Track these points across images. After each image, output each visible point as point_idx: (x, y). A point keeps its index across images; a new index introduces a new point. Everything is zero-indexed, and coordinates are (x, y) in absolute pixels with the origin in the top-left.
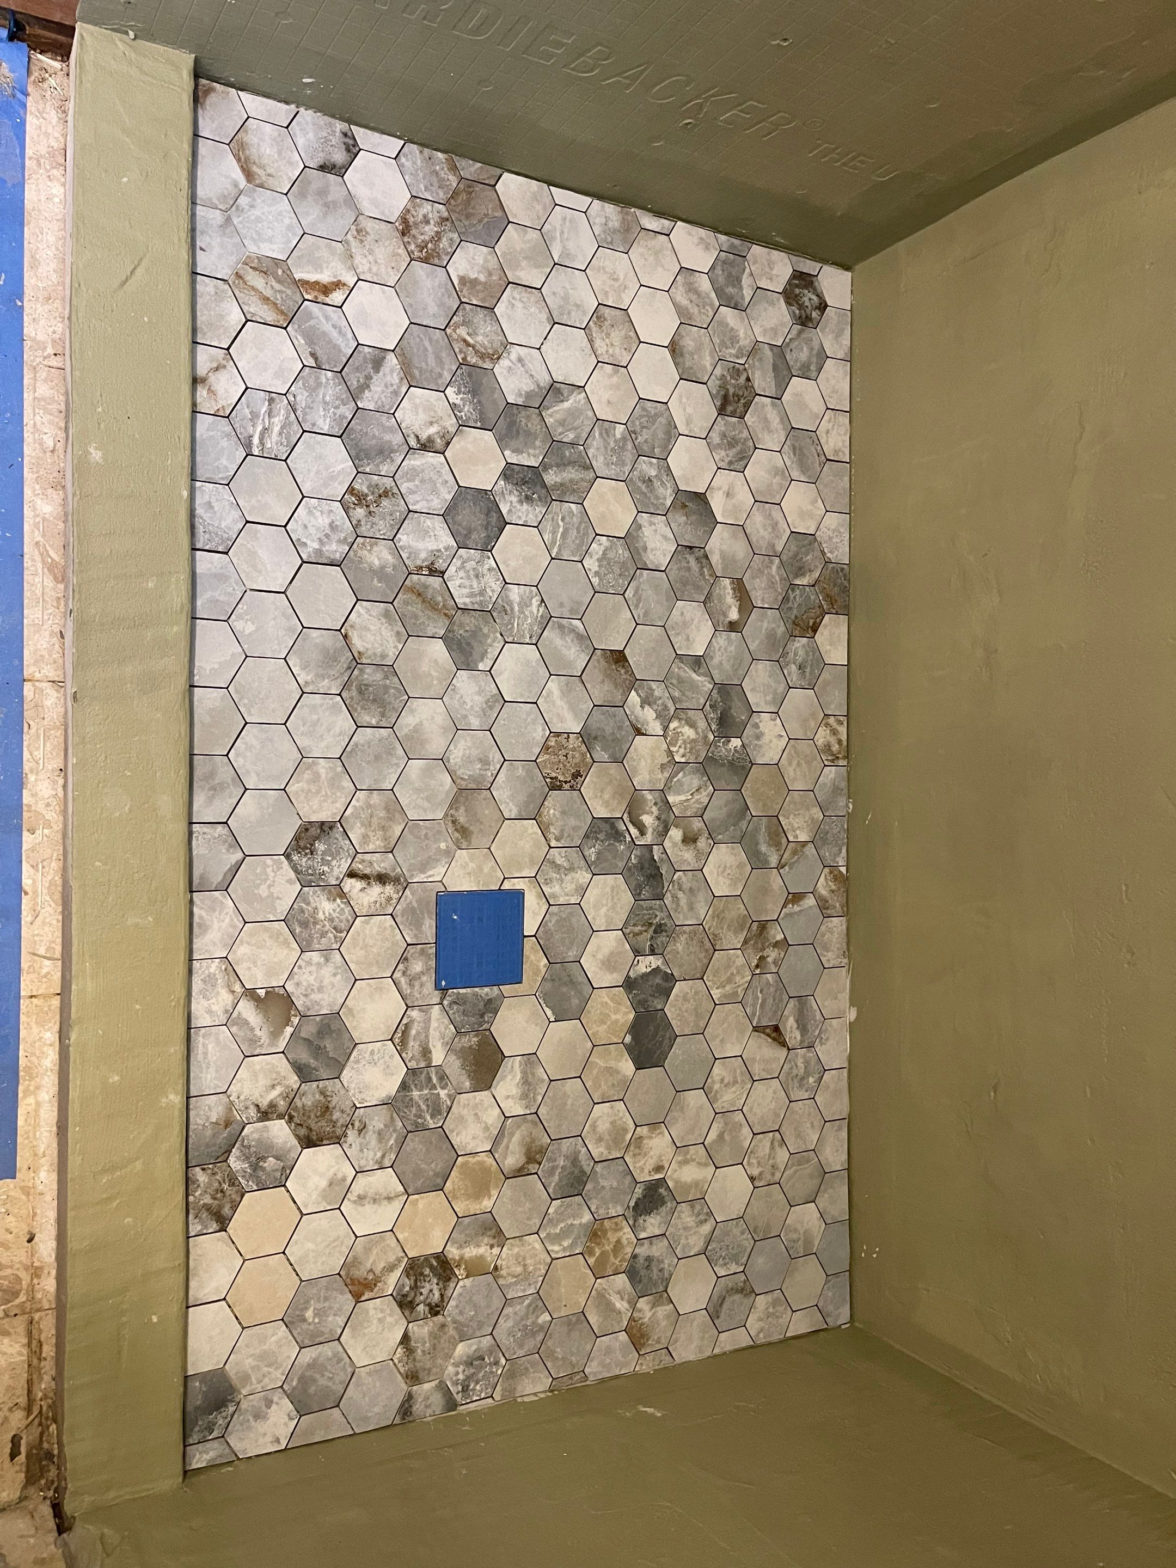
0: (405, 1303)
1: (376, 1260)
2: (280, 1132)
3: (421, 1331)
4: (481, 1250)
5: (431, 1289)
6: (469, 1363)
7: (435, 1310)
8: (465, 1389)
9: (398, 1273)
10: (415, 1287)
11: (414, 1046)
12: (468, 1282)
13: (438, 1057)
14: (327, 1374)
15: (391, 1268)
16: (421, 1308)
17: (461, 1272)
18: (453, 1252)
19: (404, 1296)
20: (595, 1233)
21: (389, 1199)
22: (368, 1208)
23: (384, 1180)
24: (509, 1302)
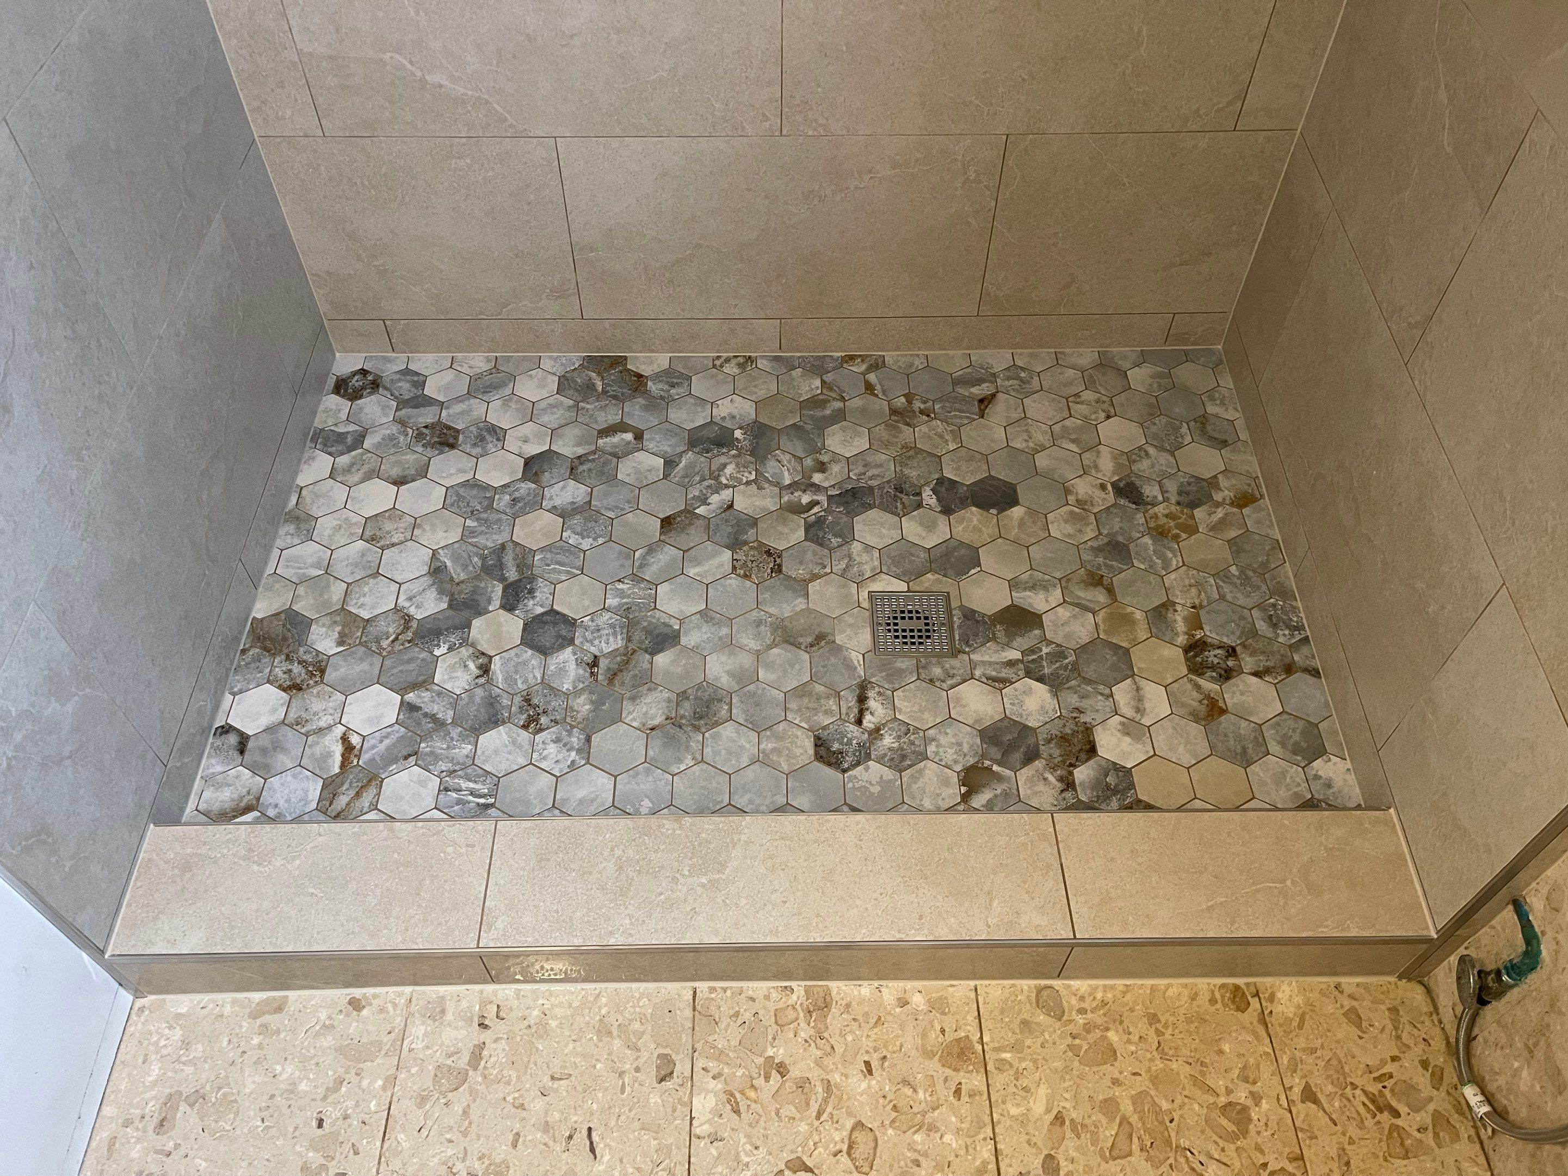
0: (1227, 675)
1: (1192, 699)
2: (1081, 774)
3: (1248, 662)
4: (1179, 619)
5: (1213, 656)
6: (1275, 626)
7: (1231, 652)
8: (1297, 629)
9: (1201, 681)
10: (1213, 668)
11: (1006, 673)
12: (1207, 628)
13: (1015, 655)
14: (1290, 733)
15: (1198, 687)
16: (1230, 663)
17: (1199, 635)
18: (1181, 640)
19: (1221, 676)
20: (1160, 533)
21: (1138, 689)
22: (1147, 705)
23: (1122, 692)
24: (1222, 597)
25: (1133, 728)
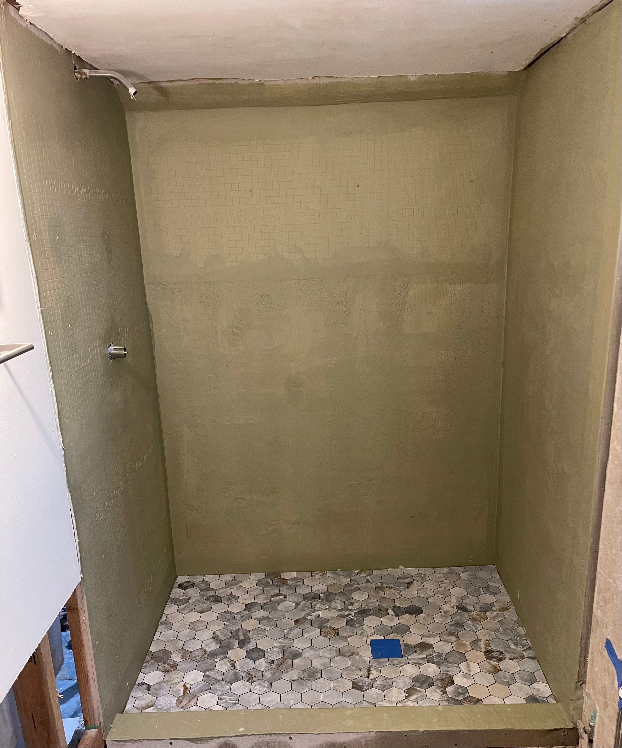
0: (500, 660)
1: (488, 667)
2: (449, 689)
3: (508, 656)
4: (482, 645)
5: (495, 654)
6: (517, 645)
7: (501, 653)
8: (525, 646)
10: (495, 658)
11: (420, 661)
12: (492, 646)
13: (424, 656)
14: (524, 676)
15: (490, 663)
16: (501, 656)
17: (489, 648)
18: (483, 650)
19: (498, 660)
20: (474, 620)
21: (468, 664)
22: (472, 669)
23: (463, 666)
24: (497, 637)
25: (466, 676)
